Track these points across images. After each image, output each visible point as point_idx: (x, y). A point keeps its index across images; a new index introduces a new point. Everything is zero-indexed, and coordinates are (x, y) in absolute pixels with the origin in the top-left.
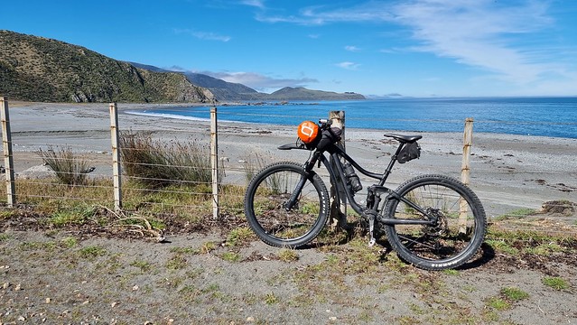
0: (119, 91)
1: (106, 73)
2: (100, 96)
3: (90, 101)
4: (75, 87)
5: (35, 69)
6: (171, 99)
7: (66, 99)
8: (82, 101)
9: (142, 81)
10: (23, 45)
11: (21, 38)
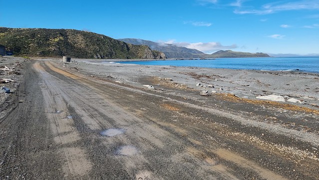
0: (116, 54)
1: (111, 46)
2: (106, 56)
3: (102, 58)
4: (96, 52)
5: (82, 45)
6: (140, 58)
7: (92, 57)
8: (98, 58)
9: (128, 49)
10: (79, 35)
11: (78, 32)
